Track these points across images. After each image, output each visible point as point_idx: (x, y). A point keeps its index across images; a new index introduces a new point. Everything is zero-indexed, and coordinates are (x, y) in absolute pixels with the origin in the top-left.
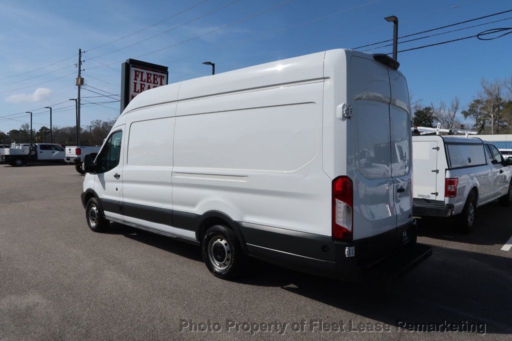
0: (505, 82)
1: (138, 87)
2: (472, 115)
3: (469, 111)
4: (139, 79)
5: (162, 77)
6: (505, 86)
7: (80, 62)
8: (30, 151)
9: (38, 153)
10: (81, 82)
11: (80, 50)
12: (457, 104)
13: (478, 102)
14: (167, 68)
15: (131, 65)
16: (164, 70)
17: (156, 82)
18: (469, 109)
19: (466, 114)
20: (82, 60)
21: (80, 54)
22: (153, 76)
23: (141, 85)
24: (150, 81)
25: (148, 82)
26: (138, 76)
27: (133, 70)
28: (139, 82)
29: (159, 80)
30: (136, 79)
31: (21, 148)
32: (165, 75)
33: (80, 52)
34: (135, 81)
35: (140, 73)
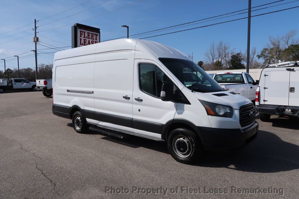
0: (283, 38)
1: (83, 42)
2: (262, 57)
3: (260, 55)
4: (83, 36)
5: (96, 35)
6: (283, 40)
7: (36, 27)
8: (8, 83)
9: (13, 84)
10: (36, 40)
11: (35, 20)
12: (255, 51)
13: (266, 49)
14: (100, 29)
15: (78, 27)
16: (97, 30)
17: (93, 38)
18: (260, 54)
19: (259, 57)
20: (37, 26)
21: (35, 22)
22: (91, 34)
23: (84, 40)
24: (89, 38)
25: (88, 38)
26: (82, 34)
27: (79, 31)
28: (83, 38)
29: (95, 37)
30: (81, 36)
31: (1, 82)
32: (98, 34)
33: (35, 21)
34: (81, 38)
35: (83, 32)
